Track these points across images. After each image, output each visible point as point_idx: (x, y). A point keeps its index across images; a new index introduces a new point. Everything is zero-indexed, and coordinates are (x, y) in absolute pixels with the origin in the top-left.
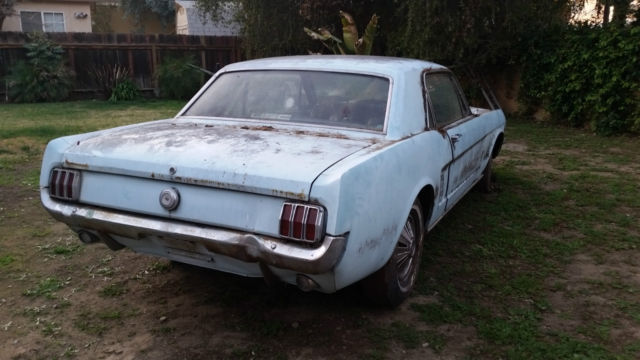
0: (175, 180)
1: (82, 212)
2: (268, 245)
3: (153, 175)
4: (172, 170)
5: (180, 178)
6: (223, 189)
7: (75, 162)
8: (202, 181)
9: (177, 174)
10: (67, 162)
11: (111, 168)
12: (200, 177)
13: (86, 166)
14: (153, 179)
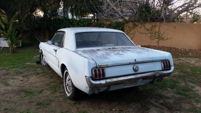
0: (136, 63)
1: (109, 80)
2: (162, 72)
3: (130, 63)
4: (135, 60)
5: (138, 62)
6: (147, 62)
7: (102, 65)
8: (144, 61)
9: (137, 61)
10: (99, 66)
11: (116, 64)
12: (143, 60)
13: (107, 65)
14: (130, 64)
